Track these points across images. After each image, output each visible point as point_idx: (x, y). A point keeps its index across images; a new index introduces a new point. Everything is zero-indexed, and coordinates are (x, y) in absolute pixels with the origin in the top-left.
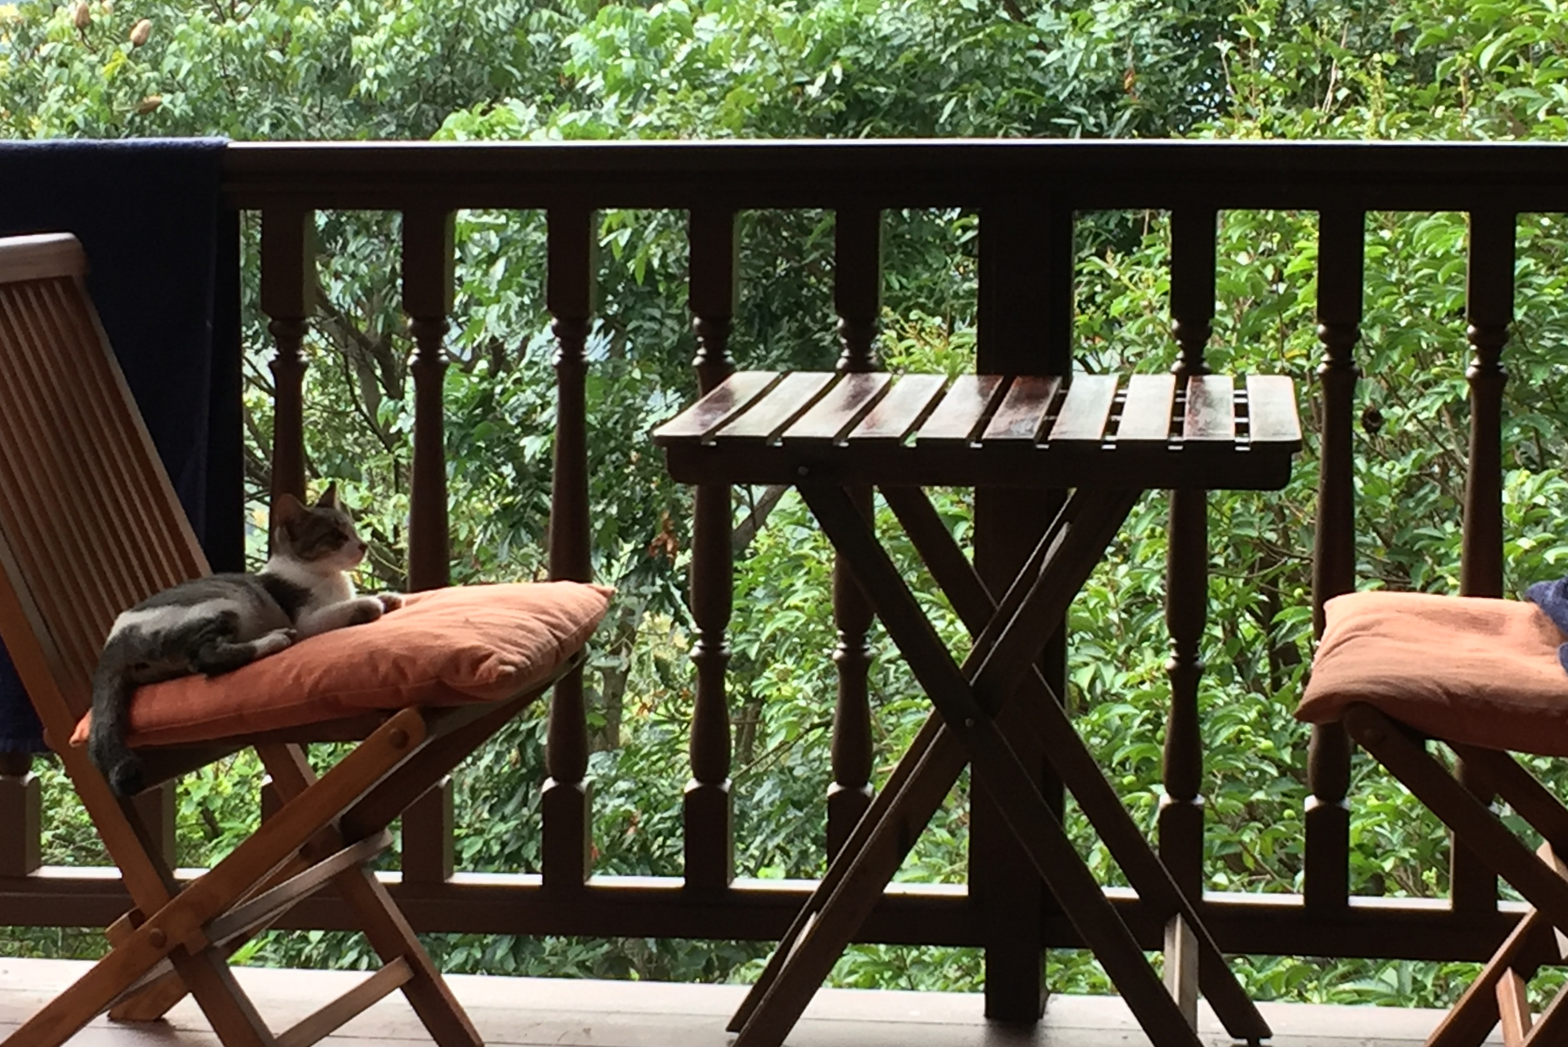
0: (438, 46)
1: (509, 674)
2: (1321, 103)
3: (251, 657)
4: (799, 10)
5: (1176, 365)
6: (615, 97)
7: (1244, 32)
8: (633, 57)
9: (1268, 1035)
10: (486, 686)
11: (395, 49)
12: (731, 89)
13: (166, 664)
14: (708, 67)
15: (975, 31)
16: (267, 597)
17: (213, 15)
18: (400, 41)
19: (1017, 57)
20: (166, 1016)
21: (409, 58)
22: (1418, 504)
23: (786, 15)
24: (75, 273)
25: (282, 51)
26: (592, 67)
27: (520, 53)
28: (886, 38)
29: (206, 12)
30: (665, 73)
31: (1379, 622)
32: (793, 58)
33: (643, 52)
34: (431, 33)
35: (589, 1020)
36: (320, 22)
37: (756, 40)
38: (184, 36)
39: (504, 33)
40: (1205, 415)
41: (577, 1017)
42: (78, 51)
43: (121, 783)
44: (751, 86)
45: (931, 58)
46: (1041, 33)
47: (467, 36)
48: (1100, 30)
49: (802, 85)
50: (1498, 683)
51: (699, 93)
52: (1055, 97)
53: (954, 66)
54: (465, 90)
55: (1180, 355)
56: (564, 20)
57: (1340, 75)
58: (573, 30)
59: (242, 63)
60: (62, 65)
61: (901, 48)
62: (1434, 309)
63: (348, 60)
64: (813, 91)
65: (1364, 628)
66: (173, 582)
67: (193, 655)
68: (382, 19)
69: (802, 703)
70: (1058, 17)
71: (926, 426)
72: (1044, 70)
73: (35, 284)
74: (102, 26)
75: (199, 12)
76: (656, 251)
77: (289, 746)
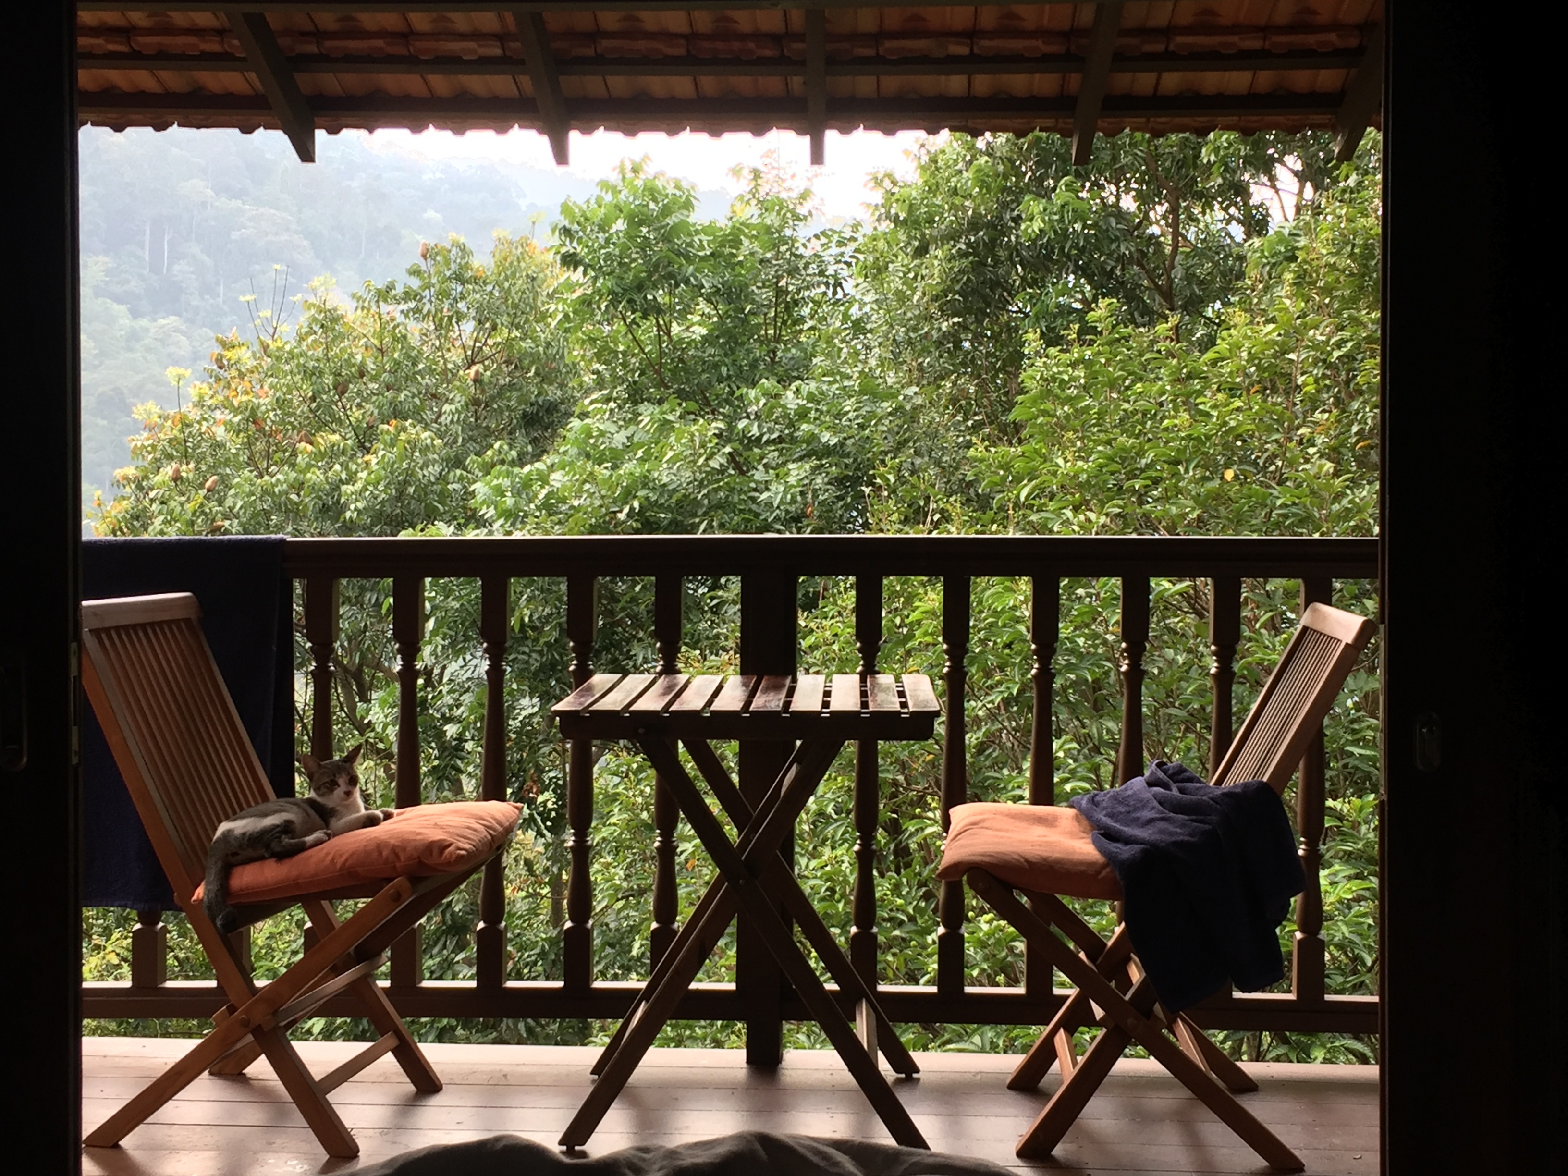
0: (394, 491)
1: (463, 856)
2: (924, 524)
3: (303, 848)
4: (612, 469)
5: (859, 669)
6: (502, 521)
7: (878, 481)
8: (513, 496)
9: (918, 1071)
10: (449, 863)
11: (368, 493)
12: (572, 515)
13: (250, 853)
14: (558, 502)
15: (718, 481)
16: (312, 812)
17: (255, 473)
18: (371, 488)
19: (743, 497)
20: (245, 1071)
21: (376, 498)
22: (986, 759)
23: (605, 471)
24: (193, 617)
25: (298, 495)
26: (487, 503)
27: (443, 496)
28: (665, 485)
29: (251, 471)
30: (532, 506)
31: (983, 821)
32: (610, 497)
33: (519, 494)
34: (389, 483)
35: (506, 1069)
36: (322, 477)
37: (587, 486)
38: (239, 485)
39: (433, 484)
40: (881, 696)
41: (498, 1068)
42: (173, 494)
43: (223, 925)
44: (585, 513)
45: (692, 497)
46: (757, 482)
47: (411, 485)
48: (792, 480)
49: (615, 512)
50: (1056, 855)
51: (552, 518)
52: (766, 520)
53: (706, 502)
54: (409, 518)
55: (862, 662)
56: (470, 476)
57: (935, 506)
58: (475, 482)
59: (274, 502)
60: (162, 503)
61: (675, 490)
62: (995, 643)
63: (338, 501)
64: (622, 516)
65: (974, 824)
66: (253, 803)
67: (267, 846)
68: (360, 475)
69: (618, 882)
70: (767, 472)
71: (714, 704)
72: (759, 504)
73: (169, 623)
74: (188, 479)
75: (246, 472)
76: (527, 612)
77: (323, 902)
